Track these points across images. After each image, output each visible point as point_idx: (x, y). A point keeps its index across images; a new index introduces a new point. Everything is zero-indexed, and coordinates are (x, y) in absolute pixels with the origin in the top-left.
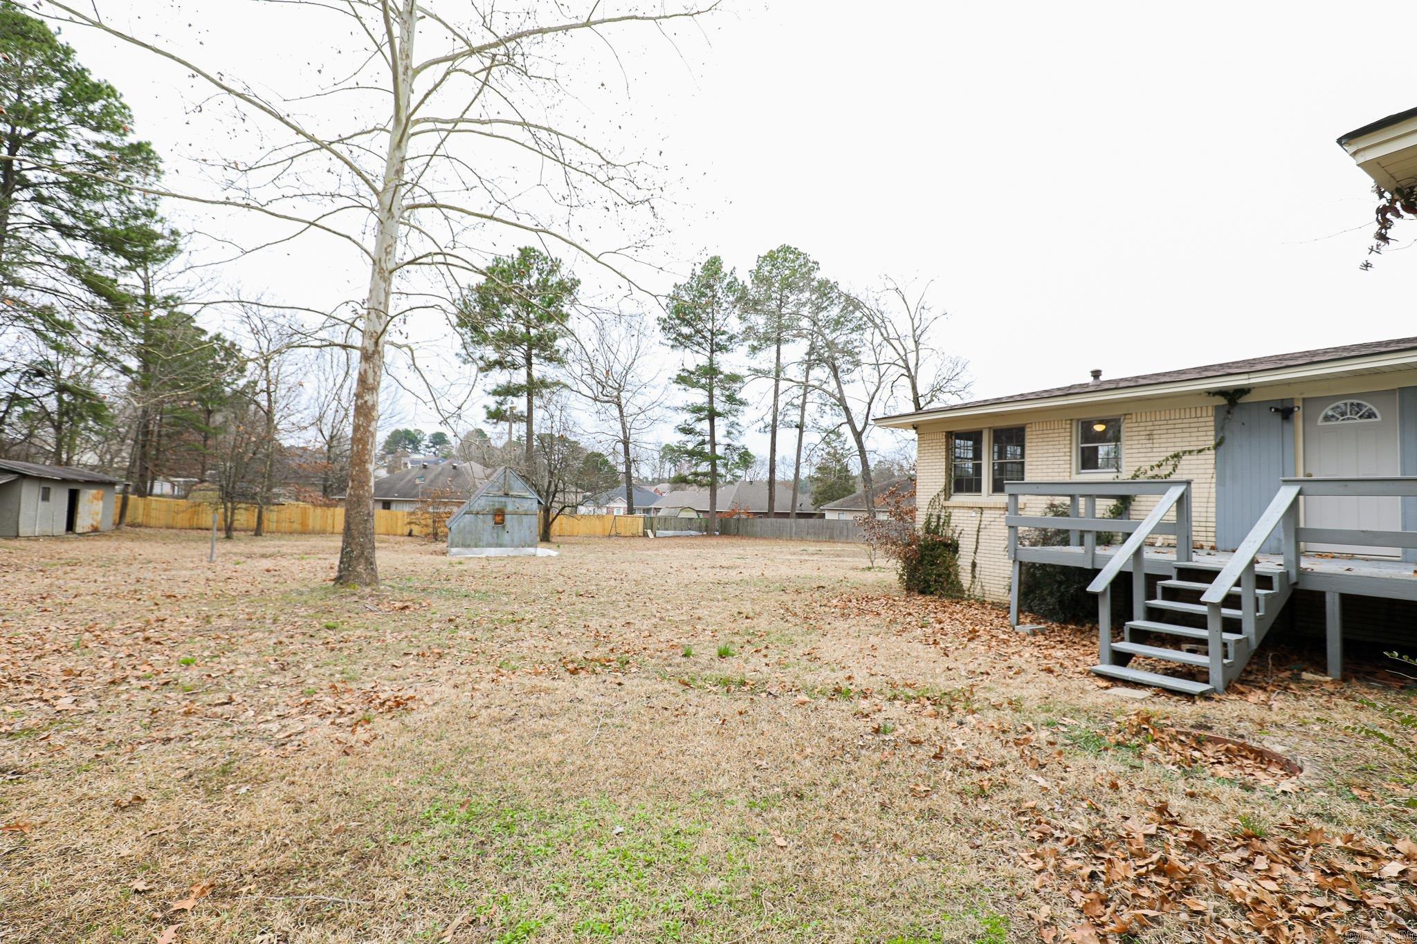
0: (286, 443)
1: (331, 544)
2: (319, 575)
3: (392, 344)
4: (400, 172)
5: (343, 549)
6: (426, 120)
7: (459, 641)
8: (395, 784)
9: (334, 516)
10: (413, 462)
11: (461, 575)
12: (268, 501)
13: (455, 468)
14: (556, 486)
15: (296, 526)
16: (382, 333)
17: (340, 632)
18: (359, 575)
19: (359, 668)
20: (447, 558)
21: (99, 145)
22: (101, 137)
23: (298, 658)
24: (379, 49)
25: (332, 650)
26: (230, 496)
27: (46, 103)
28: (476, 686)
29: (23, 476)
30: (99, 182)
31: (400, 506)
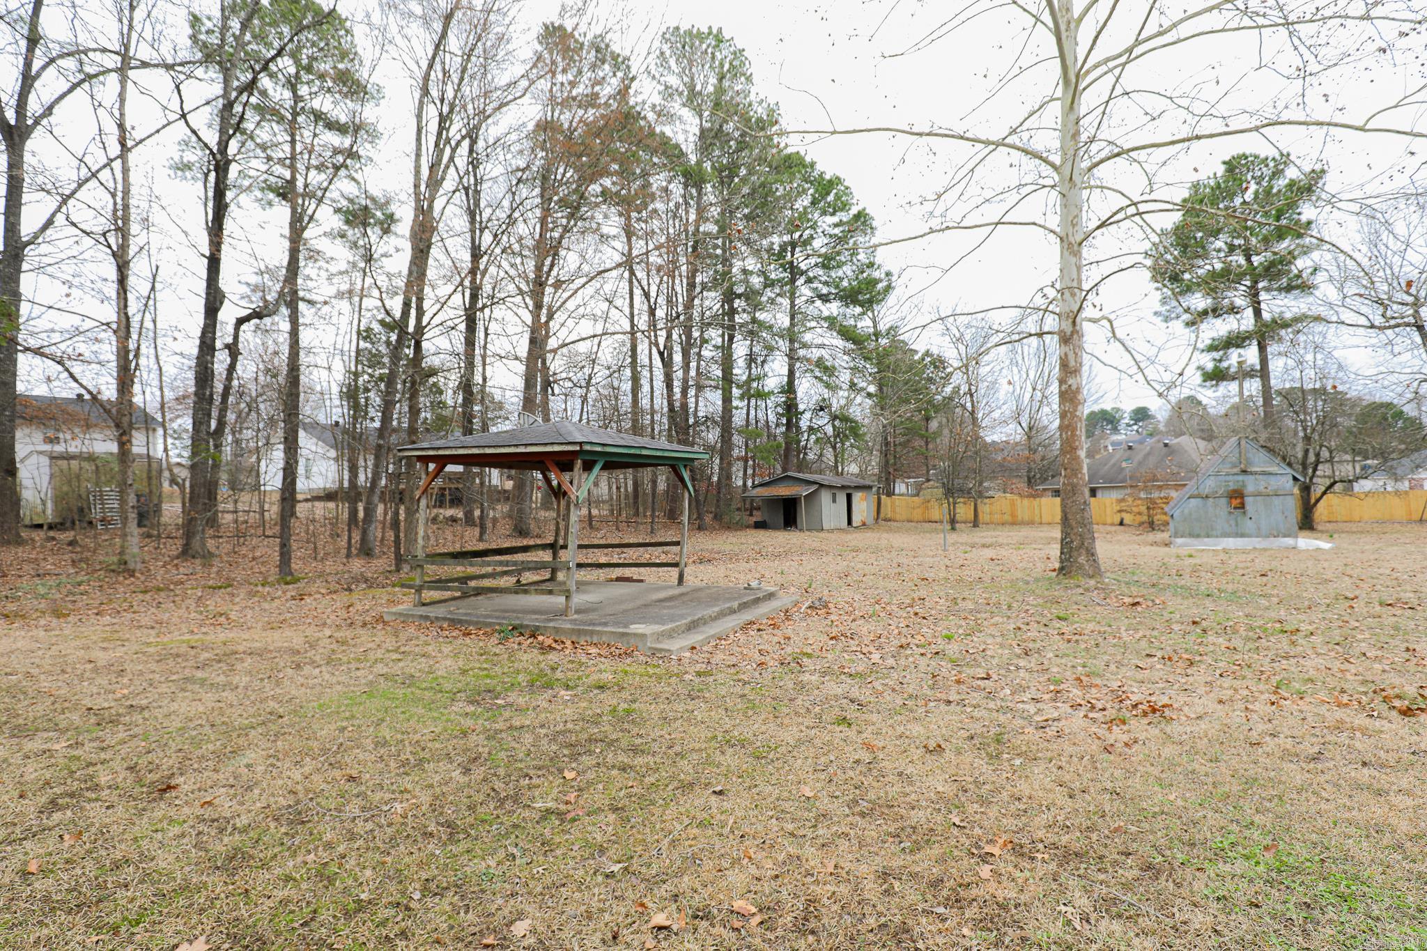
0: (988, 439)
1: (1042, 534)
2: (1038, 565)
3: (1090, 320)
4: (1076, 134)
5: (1062, 540)
6: (1096, 66)
7: (1211, 648)
8: (1172, 797)
9: (1040, 506)
10: (1113, 444)
11: (1195, 570)
12: (981, 495)
13: (1166, 445)
14: (1318, 455)
15: (1007, 518)
16: (1079, 311)
17: (1072, 624)
18: (1081, 567)
19: (1099, 663)
20: (1172, 550)
21: (836, 225)
22: (835, 219)
23: (1038, 645)
24: (1038, 20)
25: (1069, 641)
26: (950, 492)
27: (805, 208)
28: (1250, 707)
29: (822, 485)
30: (839, 253)
31: (1107, 493)
